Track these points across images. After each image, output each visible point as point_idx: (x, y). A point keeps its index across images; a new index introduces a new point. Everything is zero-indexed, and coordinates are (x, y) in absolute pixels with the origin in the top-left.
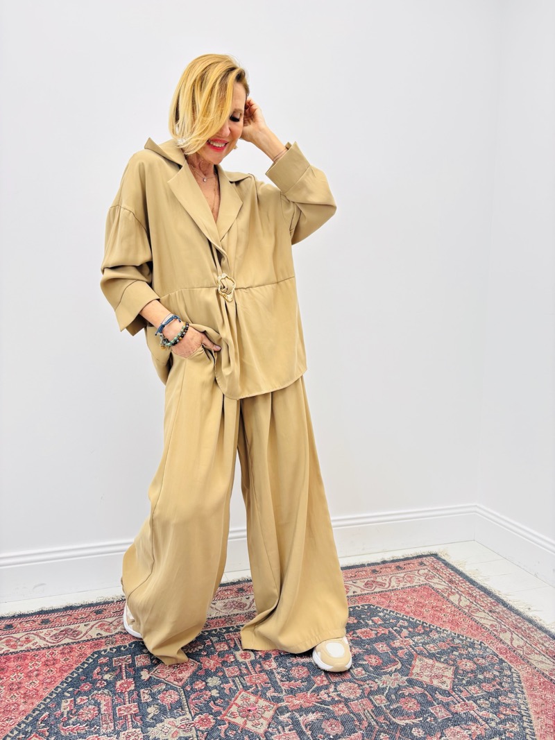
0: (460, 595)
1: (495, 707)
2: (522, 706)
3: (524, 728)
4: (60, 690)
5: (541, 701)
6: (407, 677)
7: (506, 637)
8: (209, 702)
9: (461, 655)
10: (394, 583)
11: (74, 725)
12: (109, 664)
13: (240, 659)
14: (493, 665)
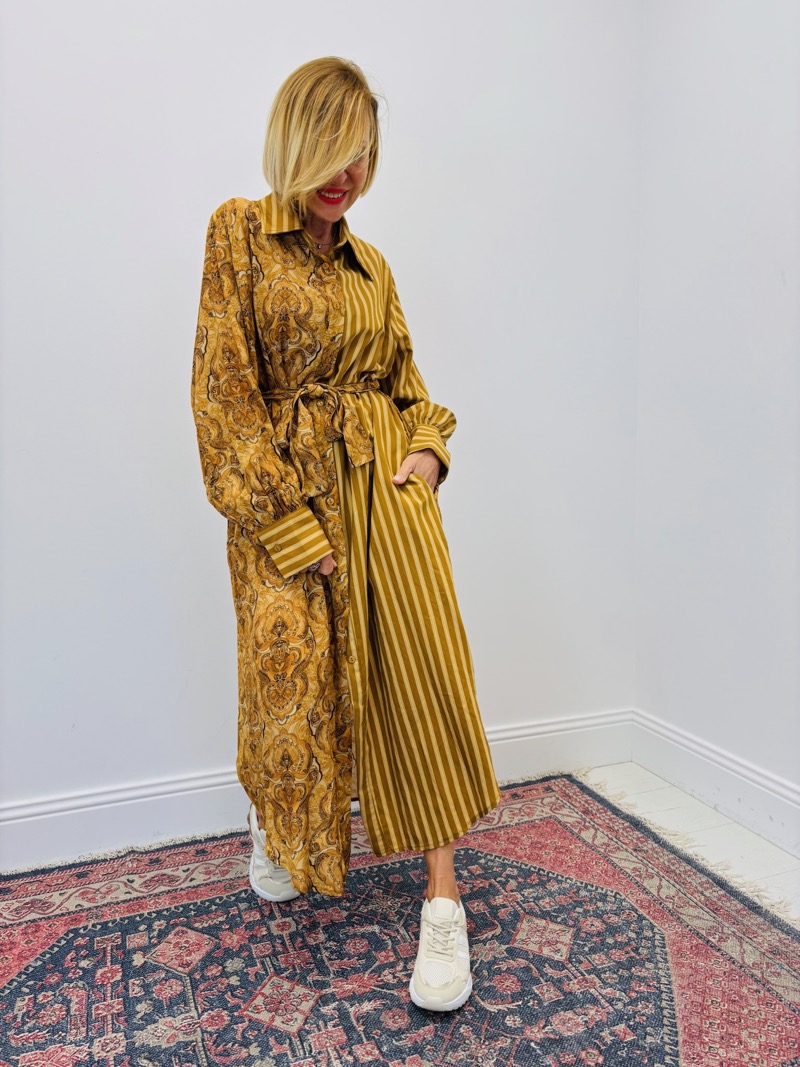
0: (596, 830)
1: (625, 983)
2: (663, 980)
3: (662, 1009)
4: (15, 984)
5: (690, 971)
6: (507, 946)
7: (651, 885)
8: (224, 993)
9: (586, 911)
10: (506, 818)
11: (30, 1032)
12: (89, 946)
13: (275, 932)
14: (629, 923)
